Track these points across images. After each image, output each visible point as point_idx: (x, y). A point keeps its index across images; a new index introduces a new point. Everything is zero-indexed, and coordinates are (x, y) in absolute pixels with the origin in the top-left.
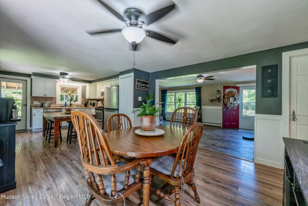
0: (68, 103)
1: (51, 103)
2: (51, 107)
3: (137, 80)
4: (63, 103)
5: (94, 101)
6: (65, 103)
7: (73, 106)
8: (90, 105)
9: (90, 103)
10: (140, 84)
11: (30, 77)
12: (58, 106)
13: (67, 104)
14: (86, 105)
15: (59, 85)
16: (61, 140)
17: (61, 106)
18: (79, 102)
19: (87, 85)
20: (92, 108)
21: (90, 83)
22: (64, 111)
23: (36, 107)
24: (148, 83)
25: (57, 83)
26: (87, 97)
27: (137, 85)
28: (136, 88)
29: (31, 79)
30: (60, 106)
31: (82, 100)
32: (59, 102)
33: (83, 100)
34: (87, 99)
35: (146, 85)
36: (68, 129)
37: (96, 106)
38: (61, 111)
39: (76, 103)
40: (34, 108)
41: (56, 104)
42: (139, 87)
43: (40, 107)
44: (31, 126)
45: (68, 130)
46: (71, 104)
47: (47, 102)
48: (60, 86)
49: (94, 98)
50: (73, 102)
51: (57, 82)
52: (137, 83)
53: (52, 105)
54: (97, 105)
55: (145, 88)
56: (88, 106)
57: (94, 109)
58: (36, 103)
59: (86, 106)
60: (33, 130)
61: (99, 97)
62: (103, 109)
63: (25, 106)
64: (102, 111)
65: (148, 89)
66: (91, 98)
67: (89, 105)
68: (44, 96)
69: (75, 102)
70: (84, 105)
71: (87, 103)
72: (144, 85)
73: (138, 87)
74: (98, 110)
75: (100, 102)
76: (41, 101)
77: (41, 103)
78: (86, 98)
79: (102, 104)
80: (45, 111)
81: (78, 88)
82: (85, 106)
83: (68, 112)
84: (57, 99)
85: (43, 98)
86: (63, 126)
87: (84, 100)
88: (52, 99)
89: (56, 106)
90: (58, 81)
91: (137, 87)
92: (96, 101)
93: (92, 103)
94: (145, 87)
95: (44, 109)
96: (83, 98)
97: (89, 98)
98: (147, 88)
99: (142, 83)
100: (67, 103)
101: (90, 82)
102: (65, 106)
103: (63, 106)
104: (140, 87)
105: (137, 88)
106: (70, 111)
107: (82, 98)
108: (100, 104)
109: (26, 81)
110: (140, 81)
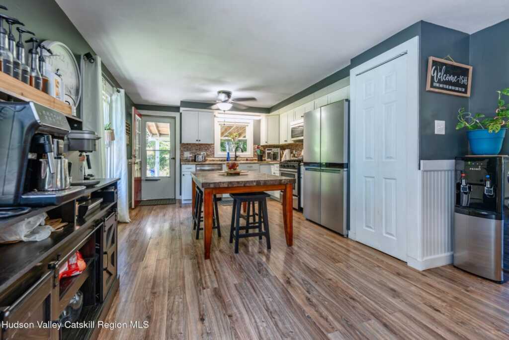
0: (232, 154)
1: (208, 155)
2: (207, 162)
3: (431, 59)
4: (225, 154)
5: (275, 150)
6: (227, 153)
7: (240, 160)
8: (268, 159)
9: (269, 154)
10: (442, 76)
11: (179, 111)
12: (217, 161)
13: (230, 156)
14: (260, 158)
15: (218, 122)
16: (220, 235)
17: (221, 161)
18: (249, 153)
19: (262, 117)
20: (273, 164)
21: (269, 113)
22: (225, 169)
23: (187, 161)
24: (468, 70)
25: (215, 119)
26: (263, 143)
27: (432, 78)
28: (428, 88)
29: (181, 114)
30: (219, 160)
31: (254, 149)
32: (219, 153)
33: (256, 148)
34: (262, 146)
35: (461, 77)
36: (232, 204)
37: (279, 160)
38: (221, 169)
39: (244, 153)
40: (184, 163)
41: (214, 157)
42: (437, 85)
43: (192, 161)
44: (181, 194)
45: (232, 206)
46: (236, 157)
47: (202, 153)
48: (220, 124)
49: (276, 143)
50: (239, 153)
51: (215, 116)
52: (431, 72)
53: (209, 159)
54: (281, 157)
55: (457, 89)
56: (265, 160)
57: (278, 165)
58: (187, 155)
59: (262, 160)
60: (183, 202)
61: (286, 141)
62: (299, 166)
63: (174, 160)
64: (296, 170)
65: (466, 92)
66: (270, 143)
67: (266, 158)
68: (197, 142)
69: (242, 151)
70: (257, 158)
71: (263, 152)
72: (452, 79)
73: (435, 84)
74: (288, 167)
75: (287, 152)
76: (194, 151)
77: (194, 154)
78: (261, 144)
79: (292, 155)
80: (198, 168)
81: (248, 126)
82: (258, 161)
83: (232, 171)
84: (215, 148)
85: (197, 147)
86: (225, 198)
87: (258, 148)
88: (208, 147)
89: (214, 161)
90: (217, 115)
91: (432, 86)
92: (279, 149)
93: (272, 153)
94: (457, 84)
95: (196, 164)
96: (256, 144)
97: (266, 144)
98: (463, 90)
99: (446, 73)
100: (230, 153)
101: (268, 110)
102: (227, 160)
103: (225, 161)
104: (441, 86)
105: (432, 89)
106: (235, 169)
107: (254, 144)
108: (286, 155)
109: (175, 118)
110: (443, 64)
